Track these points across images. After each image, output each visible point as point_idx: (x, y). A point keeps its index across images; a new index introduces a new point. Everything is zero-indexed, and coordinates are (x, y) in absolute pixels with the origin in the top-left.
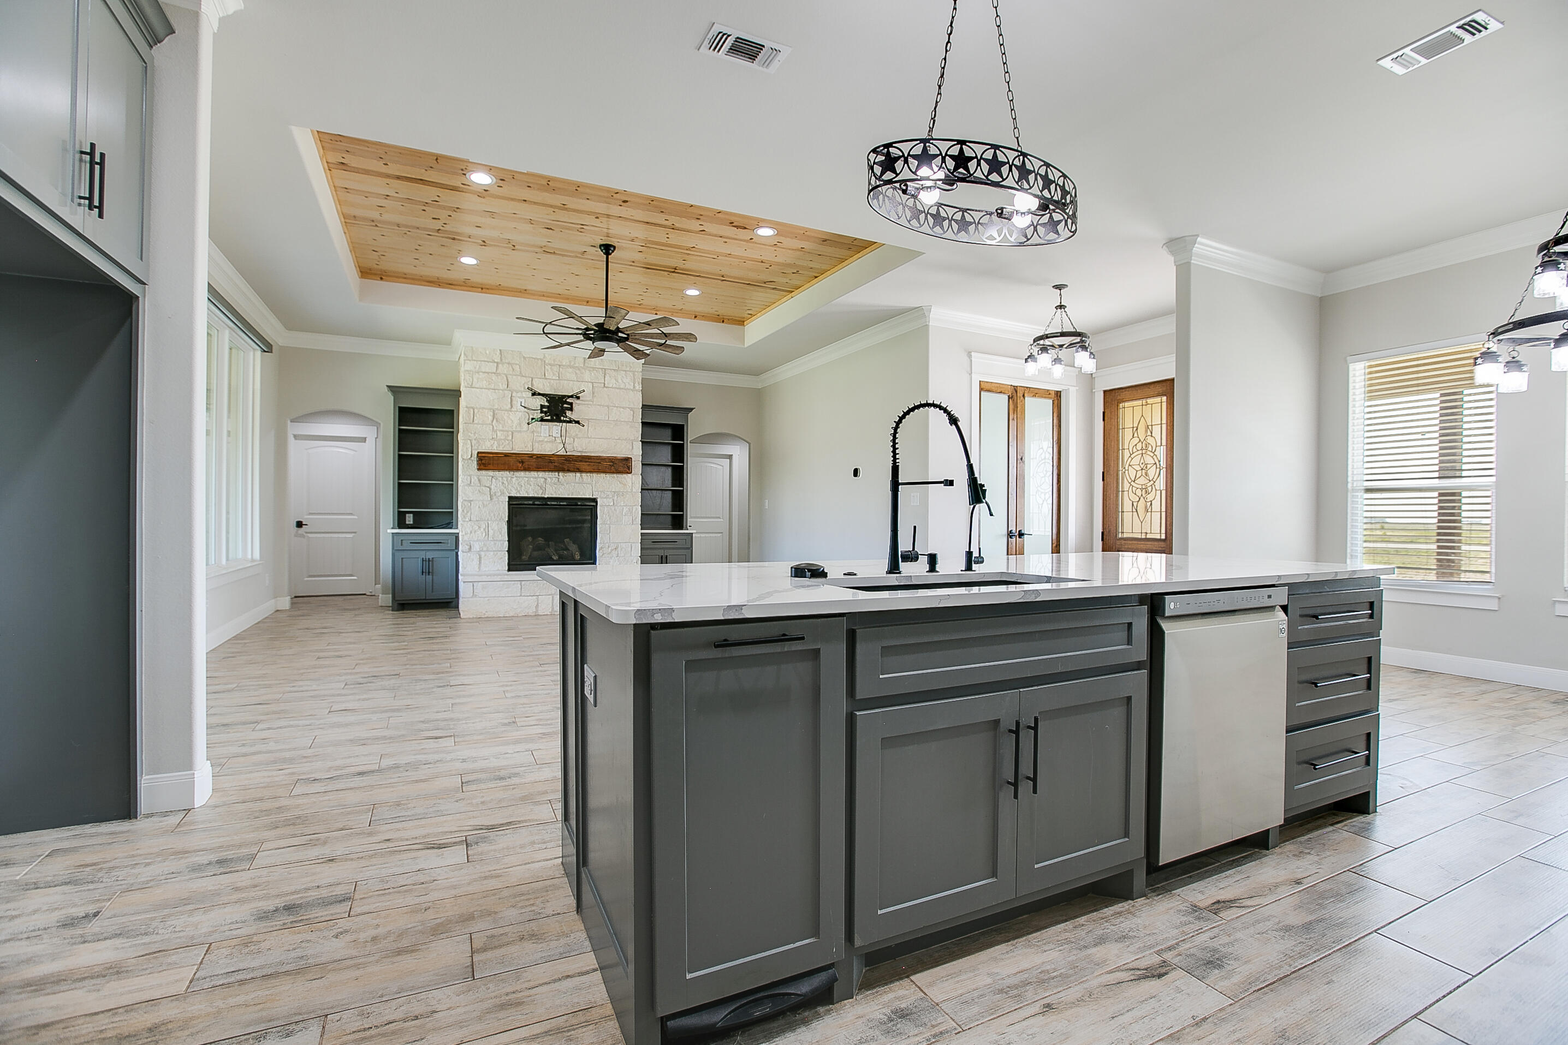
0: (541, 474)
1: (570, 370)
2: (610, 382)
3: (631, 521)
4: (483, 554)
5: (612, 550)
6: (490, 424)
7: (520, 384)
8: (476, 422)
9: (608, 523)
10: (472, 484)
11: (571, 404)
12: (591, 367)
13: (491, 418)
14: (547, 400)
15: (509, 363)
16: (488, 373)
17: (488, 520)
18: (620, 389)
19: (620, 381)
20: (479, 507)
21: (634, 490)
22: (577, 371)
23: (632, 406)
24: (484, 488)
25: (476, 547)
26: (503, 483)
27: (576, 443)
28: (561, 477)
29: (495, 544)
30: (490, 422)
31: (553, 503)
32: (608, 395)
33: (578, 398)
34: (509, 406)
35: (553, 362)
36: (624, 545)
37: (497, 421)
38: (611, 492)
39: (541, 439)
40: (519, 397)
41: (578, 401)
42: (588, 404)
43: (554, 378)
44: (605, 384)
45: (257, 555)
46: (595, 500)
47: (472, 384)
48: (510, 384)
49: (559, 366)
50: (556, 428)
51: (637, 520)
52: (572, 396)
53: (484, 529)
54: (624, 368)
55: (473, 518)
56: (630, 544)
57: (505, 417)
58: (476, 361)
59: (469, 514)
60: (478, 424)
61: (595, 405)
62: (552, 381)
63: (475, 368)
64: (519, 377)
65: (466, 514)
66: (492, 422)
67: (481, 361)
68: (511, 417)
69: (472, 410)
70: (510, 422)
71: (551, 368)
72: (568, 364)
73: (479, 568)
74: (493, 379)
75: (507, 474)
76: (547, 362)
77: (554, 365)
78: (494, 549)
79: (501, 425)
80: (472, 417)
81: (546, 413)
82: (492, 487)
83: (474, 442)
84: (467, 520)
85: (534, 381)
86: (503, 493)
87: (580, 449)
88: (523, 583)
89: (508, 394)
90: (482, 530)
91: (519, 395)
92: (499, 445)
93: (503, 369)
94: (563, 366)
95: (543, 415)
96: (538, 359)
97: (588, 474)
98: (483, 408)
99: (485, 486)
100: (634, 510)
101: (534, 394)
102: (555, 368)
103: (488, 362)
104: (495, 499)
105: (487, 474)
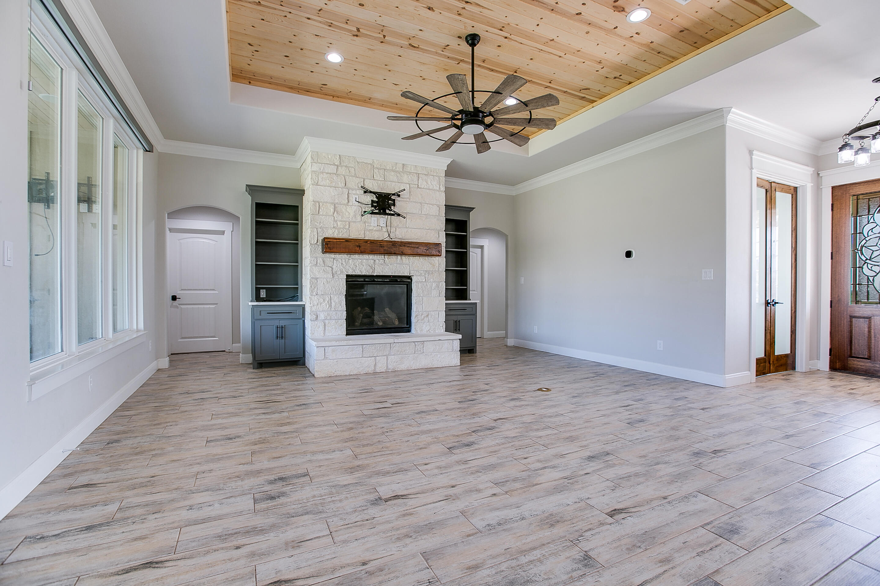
0: (371, 257)
1: (393, 173)
2: (422, 184)
3: (438, 294)
4: (327, 321)
5: (424, 317)
6: (331, 216)
7: (355, 183)
8: (321, 213)
9: (422, 295)
10: (318, 265)
11: (394, 200)
12: (408, 172)
13: (332, 210)
14: (376, 197)
15: (346, 166)
16: (330, 174)
17: (330, 294)
18: (429, 189)
19: (429, 183)
20: (324, 284)
21: (440, 270)
22: (398, 175)
23: (438, 203)
24: (327, 268)
25: (322, 316)
26: (342, 264)
27: (397, 233)
28: (387, 259)
29: (337, 313)
30: (332, 213)
31: (379, 280)
32: (421, 194)
33: (399, 196)
34: (347, 201)
35: (379, 167)
36: (433, 313)
37: (337, 213)
38: (423, 271)
39: (371, 228)
40: (354, 194)
41: (399, 199)
42: (406, 201)
43: (380, 179)
44: (418, 185)
45: (141, 326)
46: (409, 278)
47: (318, 182)
48: (347, 183)
49: (385, 170)
50: (382, 219)
51: (443, 293)
52: (394, 194)
53: (328, 302)
54: (432, 173)
55: (319, 292)
56: (437, 312)
57: (344, 210)
58: (321, 163)
59: (316, 289)
60: (322, 215)
61: (412, 202)
62: (379, 182)
63: (320, 169)
64: (354, 178)
65: (314, 289)
66: (334, 213)
67: (324, 164)
68: (348, 210)
69: (318, 204)
70: (347, 214)
71: (378, 172)
72: (391, 168)
73: (324, 333)
74: (334, 178)
75: (345, 256)
76: (375, 166)
77: (381, 169)
78: (336, 318)
79: (340, 217)
80: (318, 209)
81: (375, 207)
82: (334, 267)
83: (319, 230)
84: (314, 294)
85: (365, 181)
86: (342, 272)
87: (400, 237)
88: (364, 346)
89: (346, 191)
90: (326, 302)
91: (354, 192)
92: (339, 232)
93: (342, 171)
94: (387, 169)
95: (373, 208)
96: (368, 164)
97: (407, 257)
98: (327, 202)
99: (329, 266)
100: (440, 285)
101: (365, 192)
102: (382, 172)
103: (330, 164)
104: (336, 277)
105: (330, 256)
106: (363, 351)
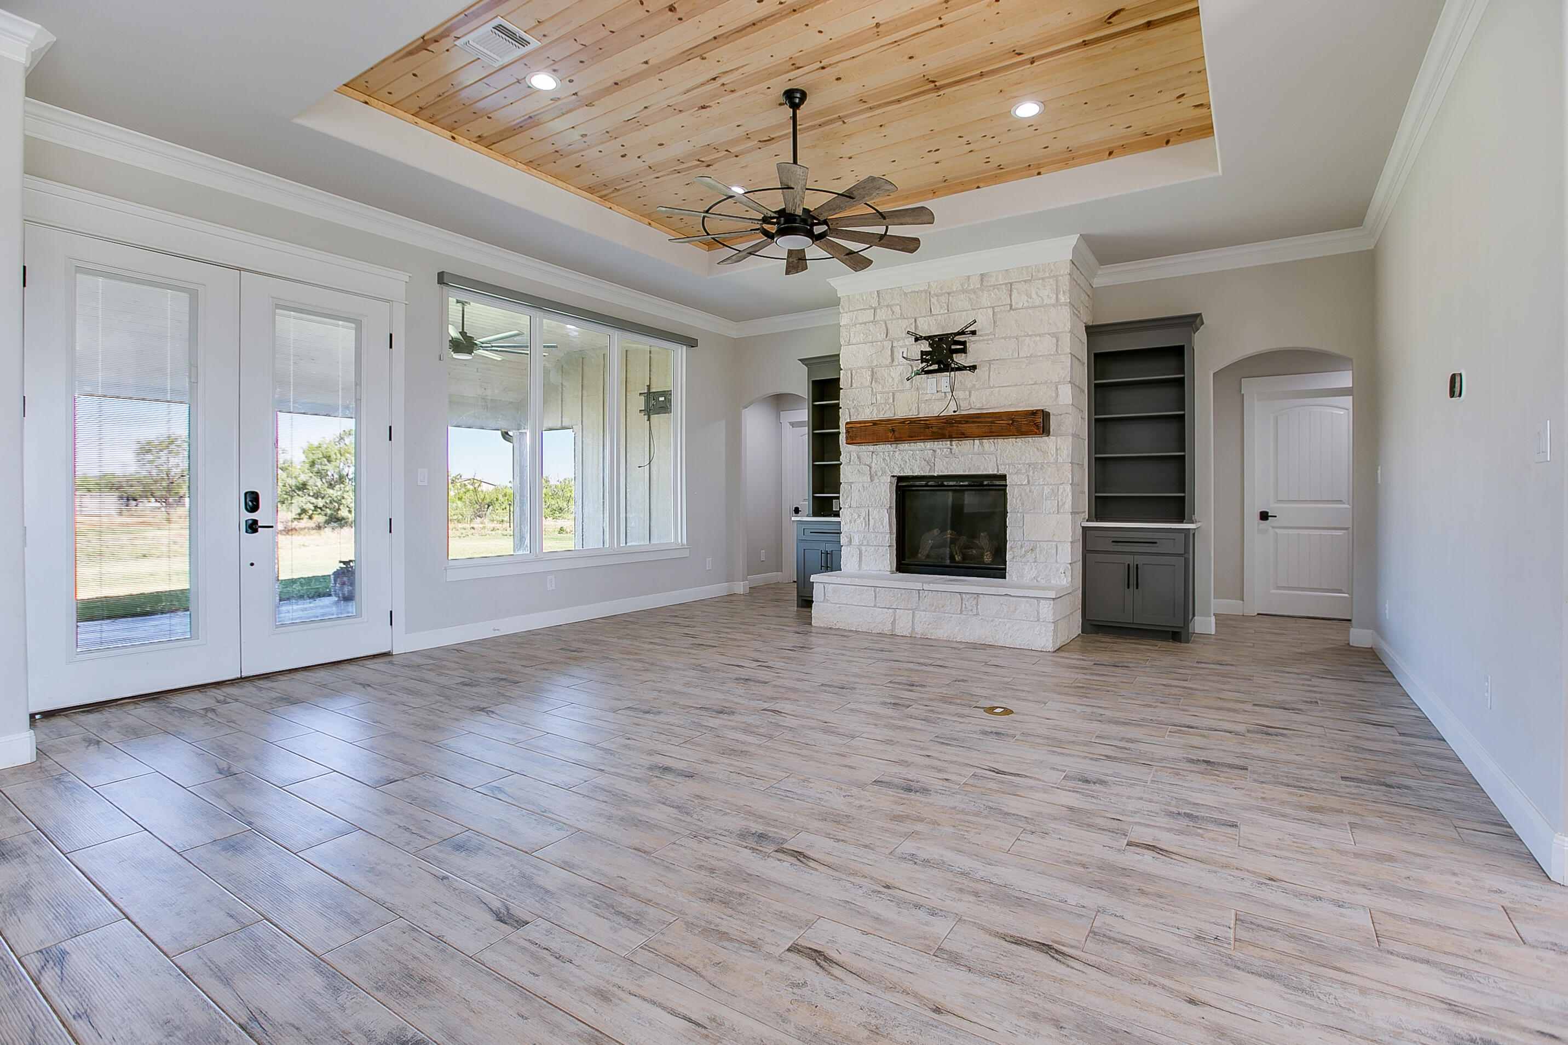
0: (929, 445)
1: (962, 296)
2: (1019, 300)
3: (1055, 509)
4: (863, 548)
5: (1026, 552)
6: (868, 386)
7: (899, 328)
8: (854, 386)
9: (1020, 511)
10: (852, 463)
11: (964, 343)
12: (991, 286)
13: (869, 378)
15: (887, 306)
16: (865, 323)
17: (868, 506)
18: (1035, 307)
19: (1034, 296)
20: (859, 491)
21: (1060, 460)
22: (972, 296)
23: (1054, 330)
24: (863, 467)
25: (856, 541)
26: (884, 459)
27: (973, 399)
28: (955, 447)
29: (876, 536)
30: (868, 383)
31: (951, 483)
32: (1017, 321)
33: (974, 333)
34: (889, 359)
35: (940, 291)
36: (1045, 545)
37: (876, 381)
38: (1024, 464)
39: (928, 397)
40: (901, 347)
41: (974, 338)
42: (987, 340)
43: (942, 312)
44: (1011, 305)
45: (685, 541)
46: (1003, 477)
47: (849, 340)
48: (890, 331)
49: (949, 294)
51: (1066, 506)
52: (962, 333)
53: (864, 519)
54: (1041, 275)
55: (854, 505)
56: (1054, 543)
57: (886, 375)
58: (853, 311)
59: (849, 499)
60: (857, 388)
61: (998, 338)
62: (940, 317)
63: (852, 320)
64: (900, 321)
65: (847, 499)
66: (871, 384)
67: (857, 310)
68: (892, 374)
69: (849, 372)
70: (890, 380)
71: (938, 301)
72: (960, 288)
73: (859, 566)
74: (871, 329)
75: (888, 447)
76: (932, 292)
77: (942, 295)
78: (875, 544)
79: (880, 386)
80: (850, 380)
82: (873, 465)
83: (852, 411)
84: (847, 506)
85: (918, 322)
86: (884, 473)
87: (978, 405)
89: (888, 345)
90: (862, 519)
91: (901, 343)
92: (879, 411)
93: (882, 314)
94: (954, 292)
96: (921, 292)
97: (991, 441)
98: (862, 368)
99: (866, 464)
100: (1061, 491)
101: (917, 340)
102: (943, 299)
103: (864, 309)
104: (876, 480)
105: (867, 449)
106: (875, 597)
